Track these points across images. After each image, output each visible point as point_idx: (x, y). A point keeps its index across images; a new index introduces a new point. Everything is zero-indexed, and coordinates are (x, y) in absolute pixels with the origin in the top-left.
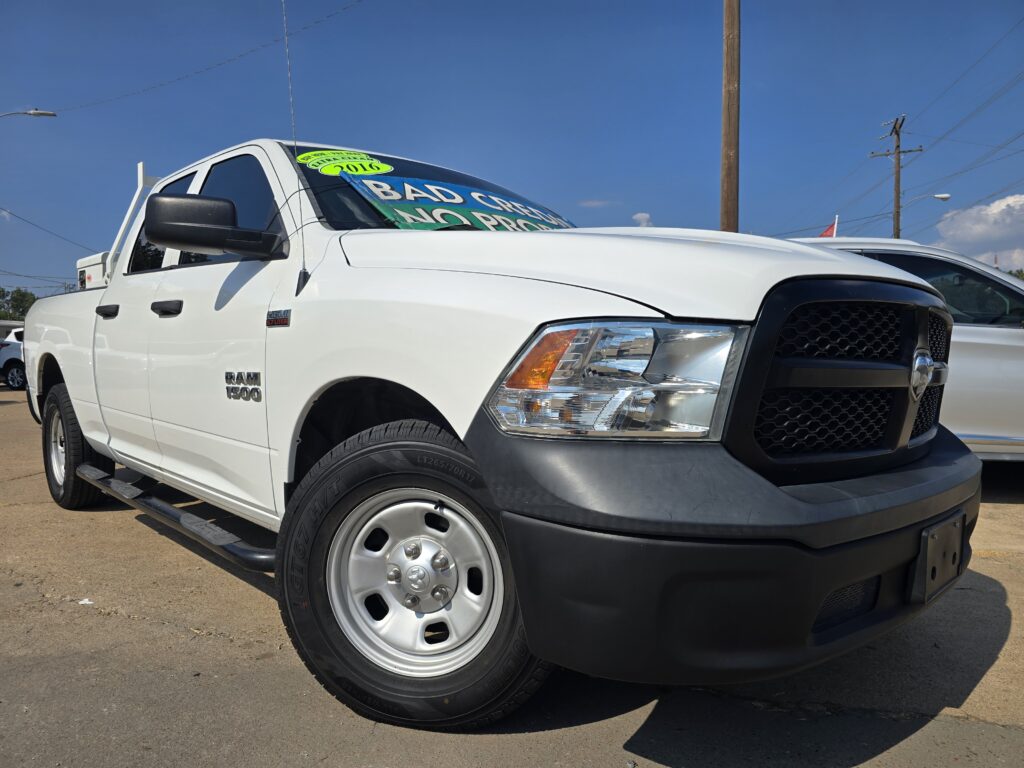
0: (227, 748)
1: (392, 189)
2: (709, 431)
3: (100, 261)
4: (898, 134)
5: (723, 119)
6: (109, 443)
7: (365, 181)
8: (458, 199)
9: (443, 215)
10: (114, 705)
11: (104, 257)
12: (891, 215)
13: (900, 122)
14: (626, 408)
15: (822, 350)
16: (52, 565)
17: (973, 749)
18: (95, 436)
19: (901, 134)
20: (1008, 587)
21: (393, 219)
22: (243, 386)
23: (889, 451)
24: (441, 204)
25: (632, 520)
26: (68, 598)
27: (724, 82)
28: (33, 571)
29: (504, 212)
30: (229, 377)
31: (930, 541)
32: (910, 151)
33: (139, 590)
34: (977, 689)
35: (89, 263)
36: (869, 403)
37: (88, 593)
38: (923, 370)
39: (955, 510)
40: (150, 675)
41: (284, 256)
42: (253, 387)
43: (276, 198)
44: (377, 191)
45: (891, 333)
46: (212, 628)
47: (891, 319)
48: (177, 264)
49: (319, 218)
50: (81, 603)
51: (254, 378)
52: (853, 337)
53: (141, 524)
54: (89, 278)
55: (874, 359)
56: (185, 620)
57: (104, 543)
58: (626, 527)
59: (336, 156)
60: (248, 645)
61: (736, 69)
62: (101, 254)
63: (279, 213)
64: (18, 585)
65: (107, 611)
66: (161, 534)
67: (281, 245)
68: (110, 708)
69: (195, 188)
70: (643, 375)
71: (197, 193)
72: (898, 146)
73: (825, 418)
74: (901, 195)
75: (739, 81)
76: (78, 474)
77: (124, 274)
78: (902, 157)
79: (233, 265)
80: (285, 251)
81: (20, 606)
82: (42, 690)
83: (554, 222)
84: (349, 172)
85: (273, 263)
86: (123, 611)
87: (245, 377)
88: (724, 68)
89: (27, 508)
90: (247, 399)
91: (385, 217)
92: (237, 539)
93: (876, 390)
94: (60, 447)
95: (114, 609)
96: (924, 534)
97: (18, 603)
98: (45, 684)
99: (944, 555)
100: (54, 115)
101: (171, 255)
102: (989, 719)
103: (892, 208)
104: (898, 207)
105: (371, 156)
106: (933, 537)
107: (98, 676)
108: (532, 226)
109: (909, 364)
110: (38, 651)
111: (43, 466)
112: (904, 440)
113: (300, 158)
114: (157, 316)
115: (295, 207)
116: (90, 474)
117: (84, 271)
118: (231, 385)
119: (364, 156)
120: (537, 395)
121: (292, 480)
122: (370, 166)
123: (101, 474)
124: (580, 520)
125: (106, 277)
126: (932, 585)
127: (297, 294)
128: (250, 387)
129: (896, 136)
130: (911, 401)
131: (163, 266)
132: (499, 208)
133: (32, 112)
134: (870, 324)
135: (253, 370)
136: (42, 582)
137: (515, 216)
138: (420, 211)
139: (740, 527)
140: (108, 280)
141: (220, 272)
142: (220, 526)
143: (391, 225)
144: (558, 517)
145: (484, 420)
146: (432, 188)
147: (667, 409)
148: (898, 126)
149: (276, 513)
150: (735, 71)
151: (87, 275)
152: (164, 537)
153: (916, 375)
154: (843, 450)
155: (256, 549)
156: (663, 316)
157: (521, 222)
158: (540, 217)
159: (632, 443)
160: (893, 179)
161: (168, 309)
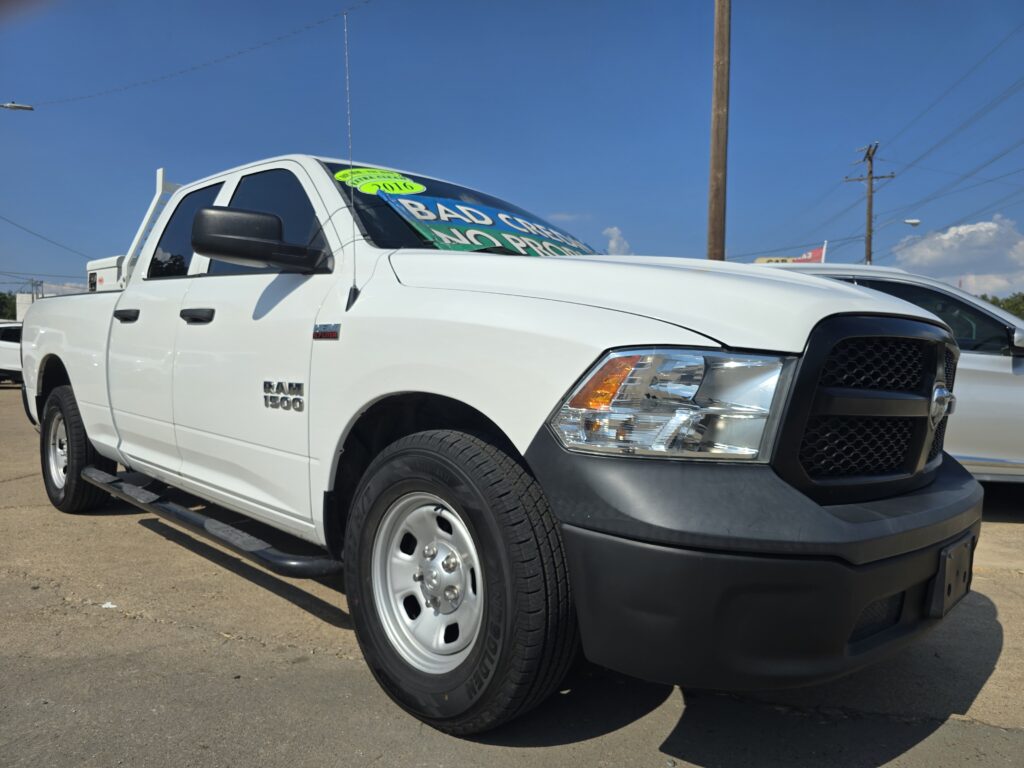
0: (283, 747)
1: (427, 209)
2: (758, 454)
3: (115, 264)
4: (871, 160)
5: (712, 142)
6: (119, 446)
7: (401, 200)
8: (488, 221)
9: (476, 236)
10: (162, 706)
11: (120, 261)
12: (864, 238)
13: (873, 148)
14: (684, 430)
15: (858, 381)
16: (65, 568)
17: (982, 750)
18: (102, 440)
19: (875, 162)
20: (996, 601)
21: (431, 239)
22: (285, 395)
23: (907, 476)
24: (473, 225)
25: (693, 535)
26: (90, 601)
27: (714, 106)
28: (48, 575)
29: (529, 234)
30: (268, 386)
31: (948, 560)
32: (883, 177)
33: (160, 595)
34: (980, 696)
35: (103, 267)
36: (894, 430)
37: (108, 597)
38: (940, 401)
39: (966, 532)
40: (191, 677)
41: (329, 271)
42: (294, 397)
43: (317, 215)
44: (413, 211)
45: (915, 366)
46: (241, 633)
47: (915, 353)
48: (206, 271)
49: (364, 236)
50: (104, 606)
51: (297, 388)
52: (884, 369)
53: (146, 530)
54: (101, 281)
55: (888, 389)
56: (213, 625)
57: (112, 547)
58: (687, 541)
59: (372, 174)
60: (281, 649)
61: (725, 95)
62: (117, 257)
63: (321, 229)
64: (35, 588)
65: (133, 614)
66: (168, 539)
67: (325, 260)
68: (158, 708)
69: (223, 199)
70: (693, 399)
71: (226, 204)
72: (871, 172)
73: (858, 444)
74: (873, 220)
75: (728, 106)
76: (83, 477)
77: (144, 279)
78: (875, 182)
79: (273, 277)
80: (330, 266)
81: (43, 609)
82: (85, 691)
83: (574, 245)
84: (386, 191)
85: (317, 278)
86: (149, 615)
87: (286, 387)
88: (714, 92)
89: (24, 512)
90: (287, 408)
91: (425, 238)
92: (269, 546)
93: (889, 419)
94: (59, 450)
95: (139, 613)
96: (943, 553)
97: (42, 606)
98: (88, 686)
99: (958, 573)
100: (31, 109)
101: (199, 262)
102: (992, 723)
103: (864, 230)
104: (870, 230)
105: (404, 175)
106: (950, 556)
107: (138, 678)
108: (558, 249)
109: (929, 395)
110: (73, 653)
111: (40, 470)
112: (921, 465)
113: (339, 176)
114: (185, 322)
115: (339, 225)
116: (97, 477)
117: (95, 274)
118: (269, 395)
119: (397, 175)
120: (595, 415)
121: (332, 489)
122: (405, 185)
123: (109, 478)
124: (642, 534)
125: (121, 281)
126: (948, 601)
127: (347, 309)
128: (291, 397)
129: (869, 162)
130: (929, 430)
131: (190, 273)
132: (525, 231)
133: (8, 105)
134: (898, 358)
135: (295, 381)
136: (59, 585)
137: (540, 238)
138: (454, 231)
139: (792, 543)
140: (124, 284)
141: (258, 283)
142: (248, 532)
143: (429, 245)
144: (620, 531)
145: (546, 437)
146: (462, 209)
147: (714, 431)
148: (871, 153)
149: (311, 521)
150: (724, 96)
151: (98, 277)
152: (171, 542)
153: (934, 405)
154: (872, 474)
155: (289, 556)
156: (719, 345)
157: (546, 244)
158: (562, 240)
159: (688, 463)
160: (865, 203)
161: (198, 317)
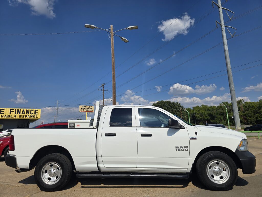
6: (98, 166)
35: (78, 122)
41: (184, 129)
42: (185, 149)
48: (140, 126)
51: (186, 147)
72: (103, 89)
77: (110, 126)
87: (183, 147)
118: (177, 149)
125: (93, 126)
127: (196, 135)
131: (133, 126)
148: (103, 85)
149: (187, 169)
151: (76, 125)
161: (147, 135)
